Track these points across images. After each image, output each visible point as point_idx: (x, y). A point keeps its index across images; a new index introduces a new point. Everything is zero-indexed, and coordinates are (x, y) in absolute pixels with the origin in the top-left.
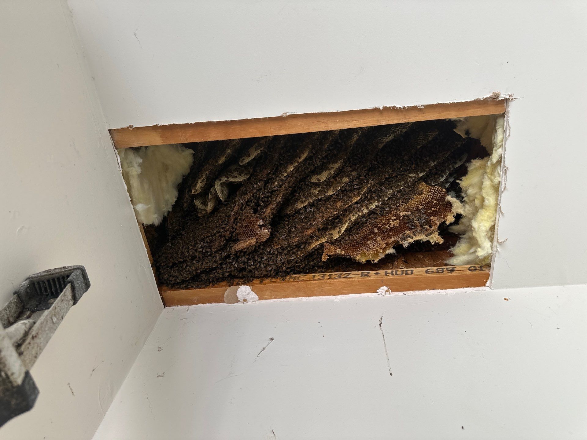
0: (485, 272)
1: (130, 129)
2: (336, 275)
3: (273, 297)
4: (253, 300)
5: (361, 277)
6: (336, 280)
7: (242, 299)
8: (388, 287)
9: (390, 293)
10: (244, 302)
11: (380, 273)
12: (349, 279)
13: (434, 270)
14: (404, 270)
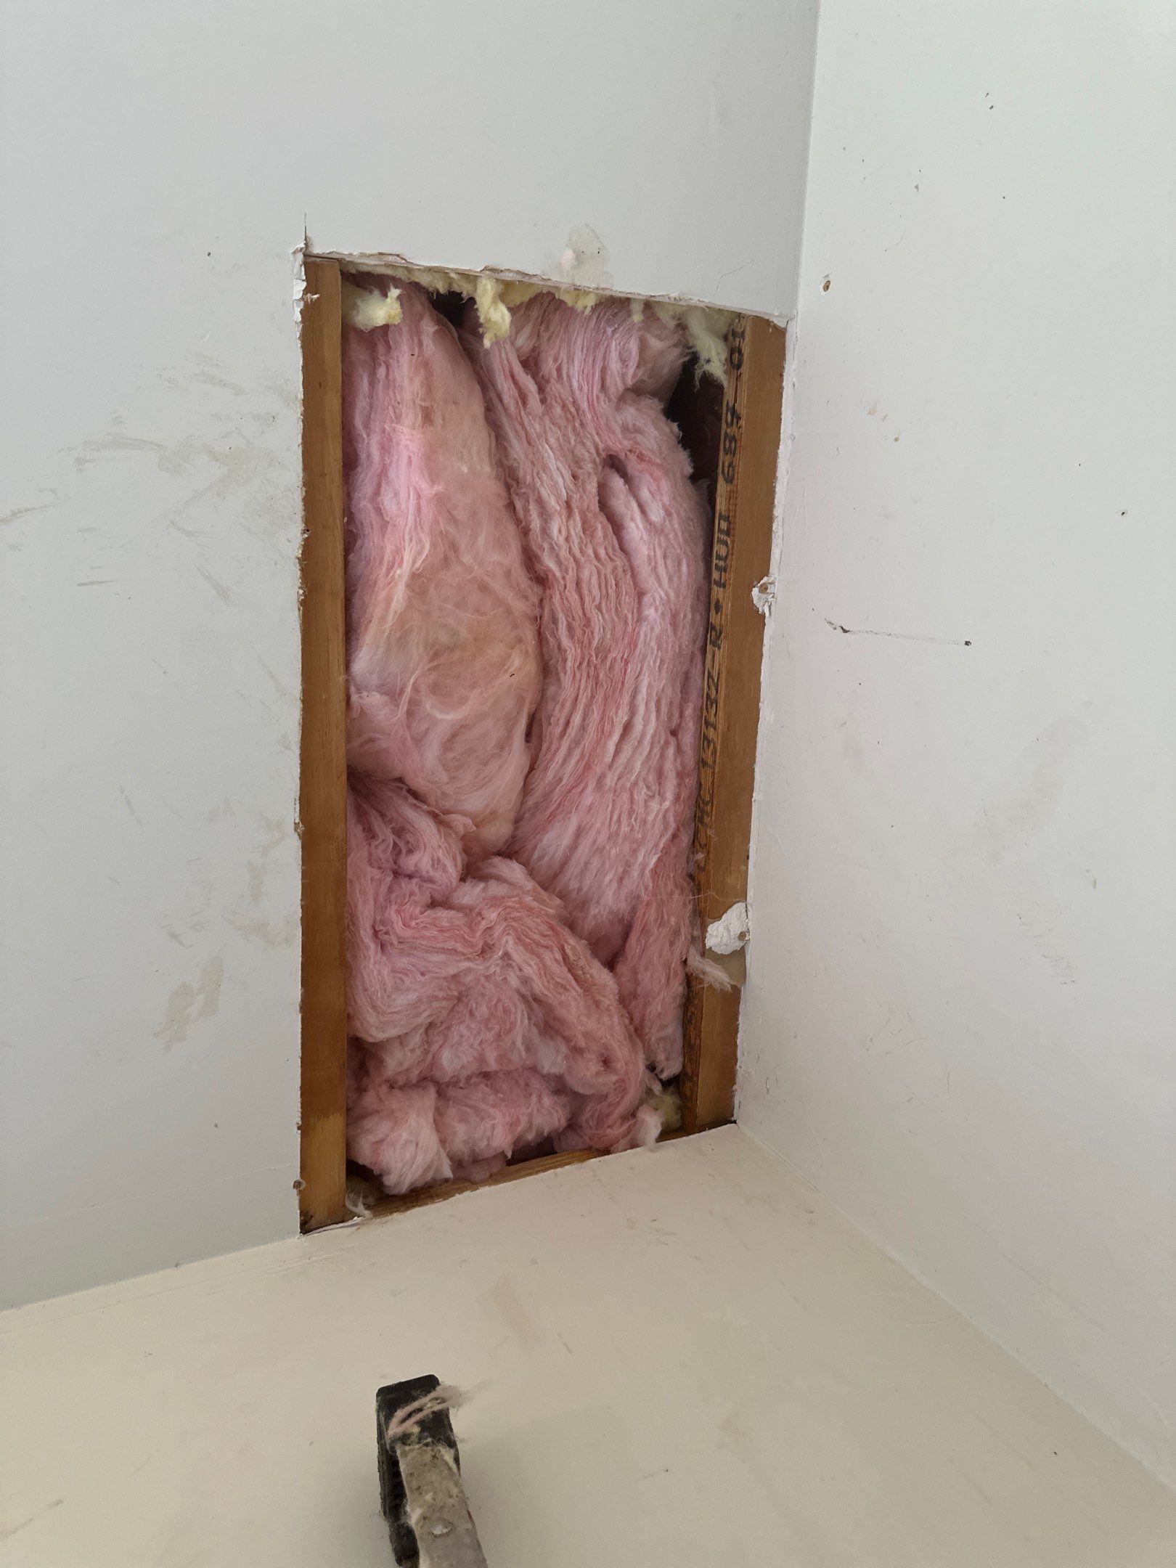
0: (748, 329)
1: (302, 1188)
2: (710, 709)
3: (743, 868)
4: (744, 915)
5: (721, 650)
6: (720, 714)
7: (737, 945)
8: (755, 582)
9: (771, 583)
10: (747, 938)
11: (718, 601)
12: (723, 681)
13: (728, 458)
14: (718, 537)
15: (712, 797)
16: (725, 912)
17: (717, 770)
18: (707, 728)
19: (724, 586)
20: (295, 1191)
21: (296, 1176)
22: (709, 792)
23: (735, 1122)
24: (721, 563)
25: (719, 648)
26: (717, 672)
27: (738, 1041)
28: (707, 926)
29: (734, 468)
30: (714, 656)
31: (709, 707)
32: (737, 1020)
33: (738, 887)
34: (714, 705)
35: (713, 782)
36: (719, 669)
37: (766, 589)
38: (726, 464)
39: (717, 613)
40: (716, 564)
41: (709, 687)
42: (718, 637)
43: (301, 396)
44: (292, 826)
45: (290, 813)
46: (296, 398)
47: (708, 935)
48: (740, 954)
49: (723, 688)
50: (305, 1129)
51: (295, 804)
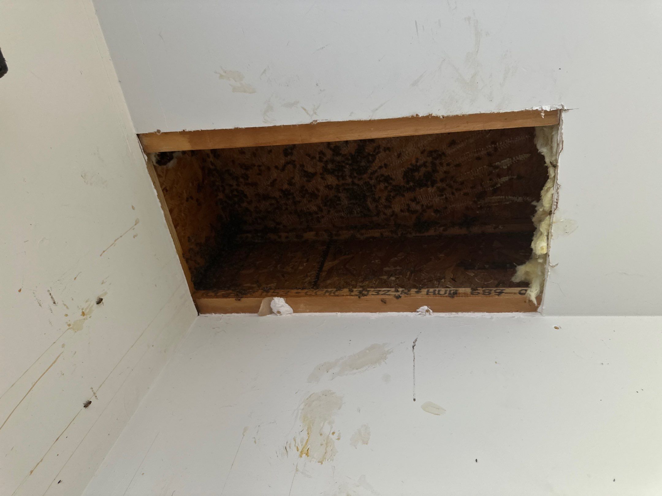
1: (157, 133)
3: (308, 311)
4: (288, 313)
6: (373, 297)
7: (275, 310)
8: (429, 307)
9: (430, 314)
10: (278, 314)
11: (421, 292)
13: (482, 292)
14: (447, 290)
15: (338, 296)
16: (289, 305)
17: (349, 297)
21: (163, 131)
22: (340, 294)
23: (199, 315)
27: (233, 314)
28: (283, 298)
29: (477, 294)
31: (376, 291)
32: (242, 313)
33: (300, 309)
34: (376, 294)
35: (343, 295)
36: (391, 295)
37: (427, 312)
38: (478, 291)
39: (415, 292)
40: (436, 290)
41: (384, 291)
42: (405, 293)
43: (501, 111)
44: (316, 119)
45: (322, 118)
46: (500, 110)
47: (279, 298)
48: (271, 312)
49: (384, 297)
50: (183, 133)
51: (325, 120)
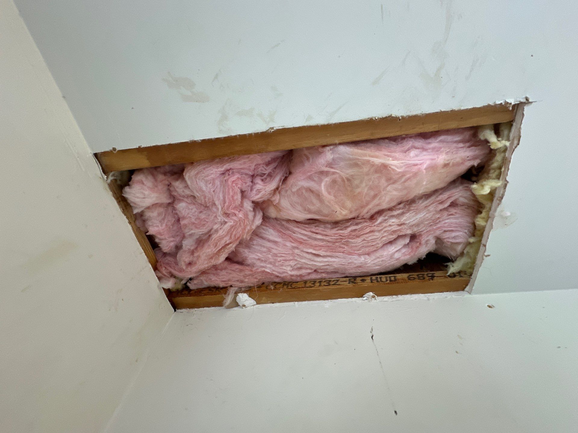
0: (464, 278)
1: (114, 152)
2: (325, 282)
3: (269, 302)
4: (252, 305)
5: (348, 284)
6: (326, 287)
7: (241, 305)
8: (374, 293)
9: (375, 299)
10: (243, 307)
11: (365, 280)
12: (338, 287)
13: (416, 277)
14: (387, 277)
15: (294, 288)
16: (252, 298)
17: (304, 289)
18: (319, 282)
19: (372, 282)
20: (111, 149)
21: (119, 148)
22: (296, 286)
23: (175, 311)
24: (379, 280)
25: (349, 283)
26: (340, 284)
27: (205, 308)
28: (246, 293)
29: (414, 280)
30: (345, 281)
31: (327, 282)
32: (213, 307)
33: (262, 301)
34: (328, 284)
35: (299, 288)
36: (341, 284)
37: (373, 297)
38: (414, 276)
39: (361, 280)
40: (377, 277)
41: (333, 281)
42: (352, 282)
44: (272, 126)
45: (278, 125)
46: (462, 106)
47: (243, 294)
48: (237, 305)
49: (336, 287)
50: (140, 150)
51: (282, 127)
